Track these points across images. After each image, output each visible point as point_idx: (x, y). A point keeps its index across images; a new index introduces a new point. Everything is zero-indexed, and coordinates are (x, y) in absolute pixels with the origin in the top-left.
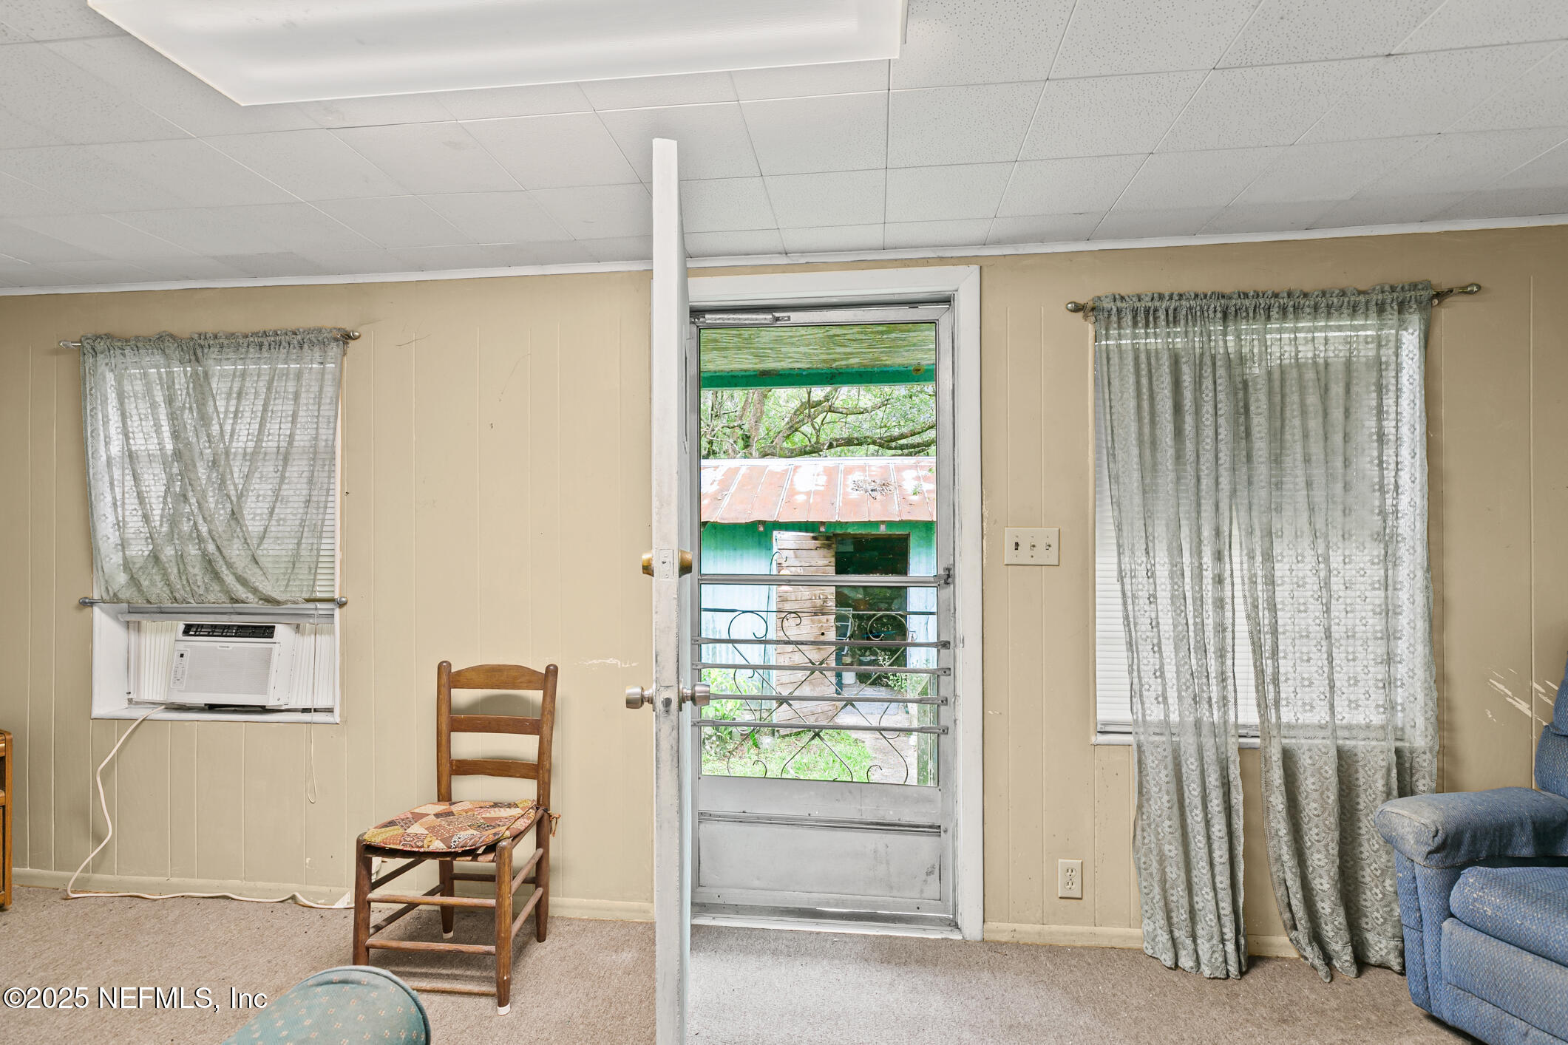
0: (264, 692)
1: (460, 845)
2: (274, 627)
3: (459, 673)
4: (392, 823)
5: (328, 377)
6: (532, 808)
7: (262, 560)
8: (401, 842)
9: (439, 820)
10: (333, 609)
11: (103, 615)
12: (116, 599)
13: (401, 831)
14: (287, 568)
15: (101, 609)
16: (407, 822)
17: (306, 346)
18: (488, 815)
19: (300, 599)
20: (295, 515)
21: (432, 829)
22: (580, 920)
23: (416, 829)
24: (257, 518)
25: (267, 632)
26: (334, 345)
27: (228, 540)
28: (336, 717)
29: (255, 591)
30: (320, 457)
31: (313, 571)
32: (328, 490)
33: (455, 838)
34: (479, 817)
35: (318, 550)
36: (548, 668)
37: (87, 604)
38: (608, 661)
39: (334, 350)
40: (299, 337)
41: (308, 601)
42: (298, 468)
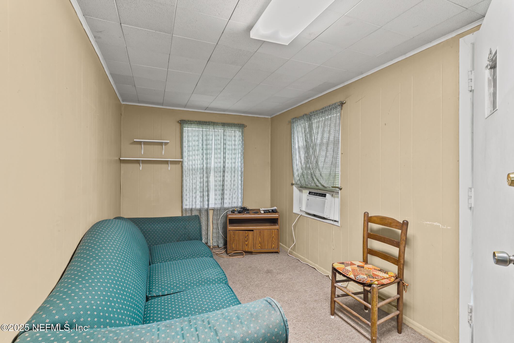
0: (323, 213)
1: (359, 279)
2: (326, 194)
3: (371, 217)
4: (343, 263)
5: (338, 117)
6: (394, 277)
7: (322, 174)
8: (342, 270)
9: (358, 268)
10: (338, 190)
11: (295, 188)
12: (296, 184)
13: (344, 267)
14: (328, 177)
15: (295, 186)
16: (347, 265)
17: (332, 109)
18: (375, 273)
19: (331, 186)
20: (330, 161)
21: (353, 270)
22: (420, 334)
23: (349, 268)
24: (322, 162)
25: (324, 195)
26: (339, 107)
27: (315, 169)
28: (339, 224)
29: (321, 184)
30: (336, 143)
31: (334, 178)
32: (337, 153)
33: (358, 276)
34: (372, 272)
35: (335, 172)
36: (403, 221)
37: (292, 184)
38: (435, 224)
39: (339, 109)
40: (331, 107)
41: (333, 187)
42: (331, 146)
